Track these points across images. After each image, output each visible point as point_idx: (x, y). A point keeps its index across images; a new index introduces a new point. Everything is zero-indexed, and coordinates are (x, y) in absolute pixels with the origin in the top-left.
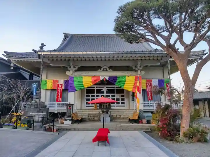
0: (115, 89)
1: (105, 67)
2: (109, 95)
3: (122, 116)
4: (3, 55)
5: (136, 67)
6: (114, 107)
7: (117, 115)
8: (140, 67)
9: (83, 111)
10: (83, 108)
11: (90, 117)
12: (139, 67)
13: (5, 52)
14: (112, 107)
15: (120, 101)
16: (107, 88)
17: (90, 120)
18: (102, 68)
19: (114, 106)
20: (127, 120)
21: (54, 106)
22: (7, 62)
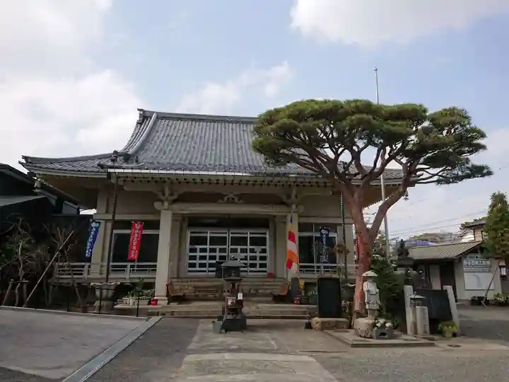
0: (249, 236)
1: (231, 196)
2: (237, 249)
3: (260, 291)
4: (20, 163)
5: (289, 197)
6: (245, 274)
7: (250, 290)
8: (296, 197)
9: (184, 280)
10: (182, 275)
11: (197, 293)
12: (293, 197)
13: (25, 158)
14: (242, 274)
15: (258, 262)
16: (232, 233)
17: (197, 299)
18: (226, 199)
19: (247, 271)
20: (270, 299)
21: (124, 270)
22: (27, 178)
